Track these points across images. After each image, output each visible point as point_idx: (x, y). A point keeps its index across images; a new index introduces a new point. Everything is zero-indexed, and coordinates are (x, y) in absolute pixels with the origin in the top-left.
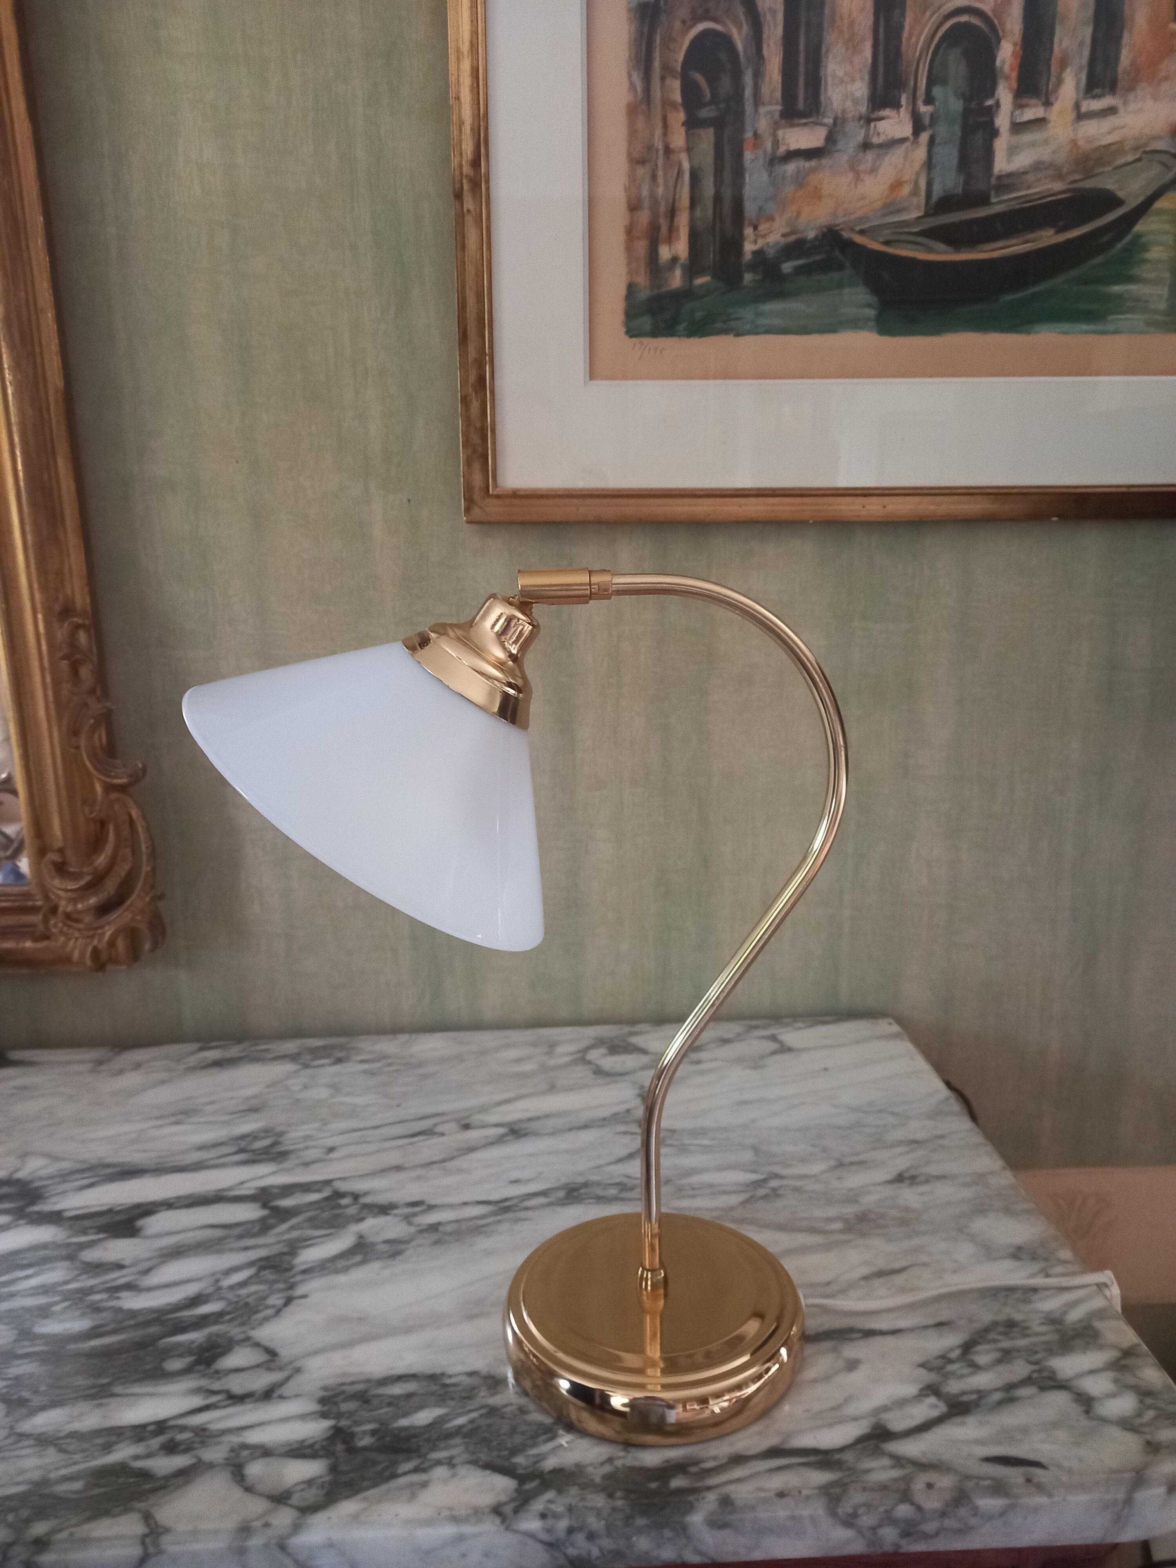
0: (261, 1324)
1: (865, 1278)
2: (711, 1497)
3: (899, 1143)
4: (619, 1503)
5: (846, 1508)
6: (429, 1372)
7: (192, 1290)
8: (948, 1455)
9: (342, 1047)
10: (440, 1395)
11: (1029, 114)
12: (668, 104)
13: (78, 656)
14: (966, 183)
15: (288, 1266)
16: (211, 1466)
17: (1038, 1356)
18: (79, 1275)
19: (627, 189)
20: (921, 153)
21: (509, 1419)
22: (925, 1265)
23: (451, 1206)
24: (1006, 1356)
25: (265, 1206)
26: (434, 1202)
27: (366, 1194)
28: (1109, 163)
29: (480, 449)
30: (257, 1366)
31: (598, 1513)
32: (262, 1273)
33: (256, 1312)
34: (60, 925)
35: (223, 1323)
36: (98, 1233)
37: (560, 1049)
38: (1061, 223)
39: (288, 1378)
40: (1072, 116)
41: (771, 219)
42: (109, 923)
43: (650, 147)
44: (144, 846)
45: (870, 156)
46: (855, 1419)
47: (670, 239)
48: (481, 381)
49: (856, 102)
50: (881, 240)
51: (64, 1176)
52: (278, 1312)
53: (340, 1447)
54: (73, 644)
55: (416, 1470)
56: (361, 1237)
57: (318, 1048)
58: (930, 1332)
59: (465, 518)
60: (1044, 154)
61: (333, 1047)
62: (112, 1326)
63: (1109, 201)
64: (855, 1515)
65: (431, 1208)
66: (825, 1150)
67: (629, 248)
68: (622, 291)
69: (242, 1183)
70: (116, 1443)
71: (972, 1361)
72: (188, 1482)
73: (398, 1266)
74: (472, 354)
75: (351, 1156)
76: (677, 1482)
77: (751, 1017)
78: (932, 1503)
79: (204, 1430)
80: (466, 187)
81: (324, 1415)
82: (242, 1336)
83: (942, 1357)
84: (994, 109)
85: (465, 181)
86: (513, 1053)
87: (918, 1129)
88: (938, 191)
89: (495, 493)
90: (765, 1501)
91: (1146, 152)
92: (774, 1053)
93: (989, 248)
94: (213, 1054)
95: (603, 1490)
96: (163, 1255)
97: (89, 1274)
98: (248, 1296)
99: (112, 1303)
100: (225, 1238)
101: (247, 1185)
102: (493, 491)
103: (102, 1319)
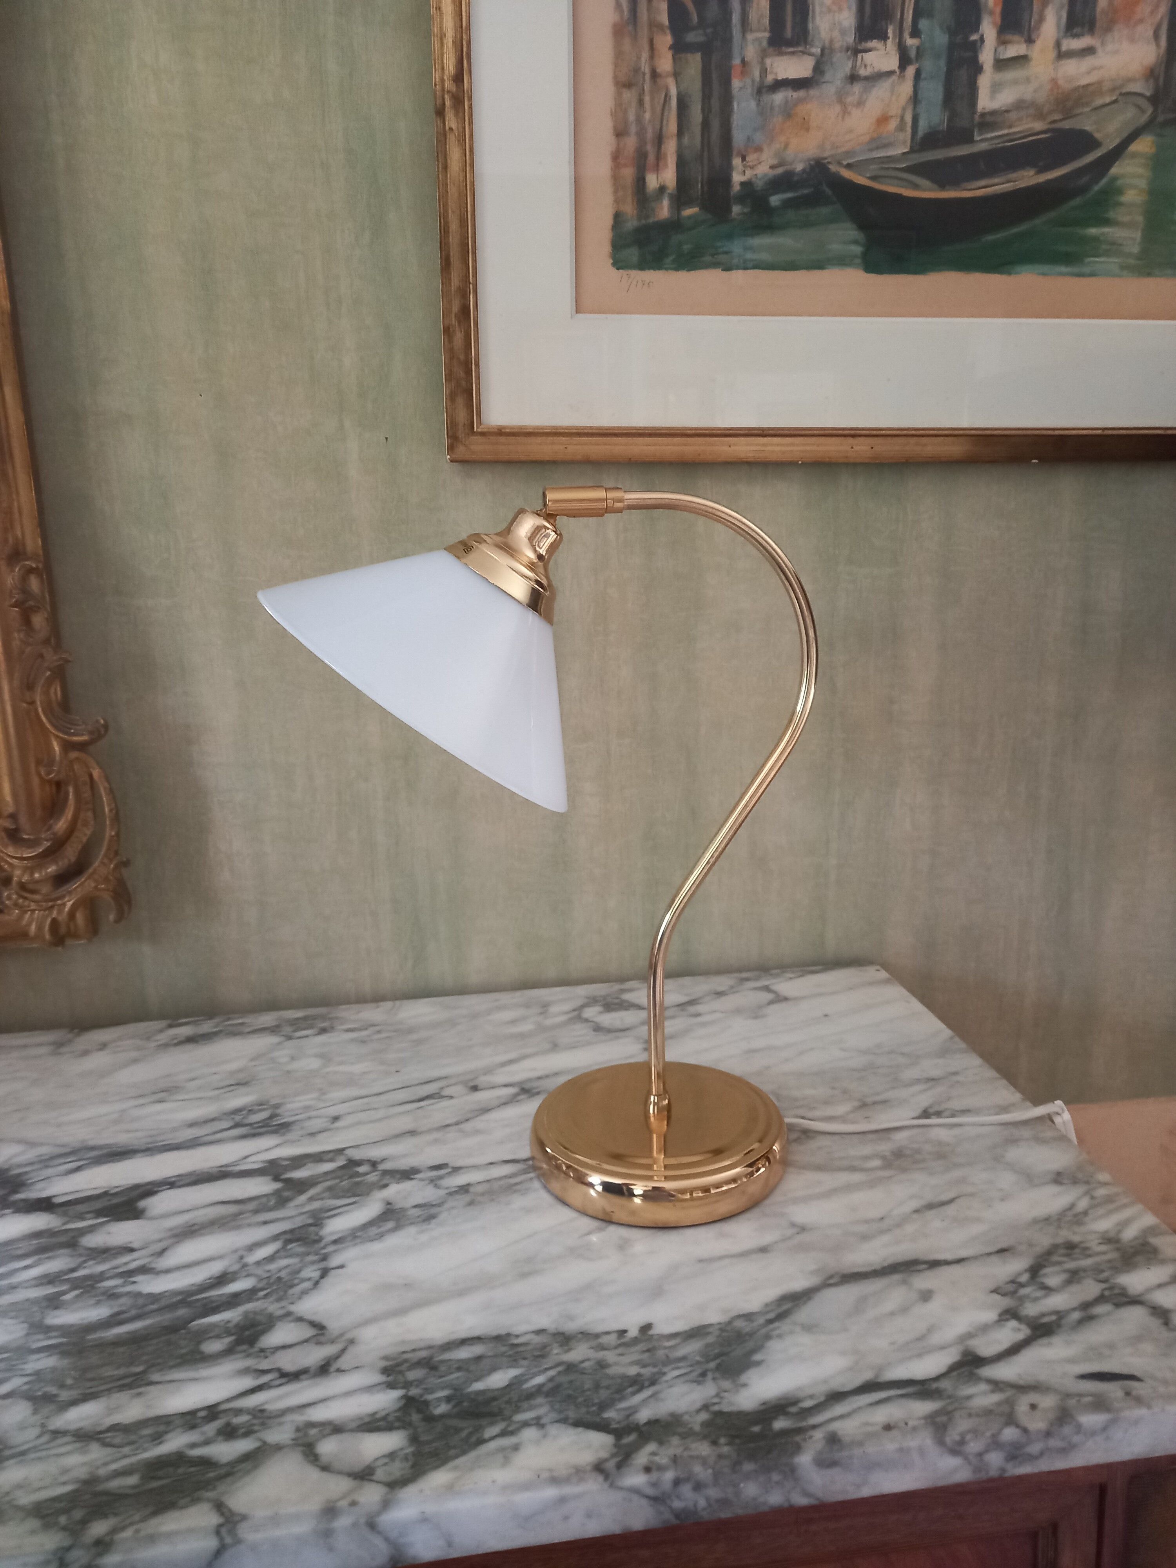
0: (300, 1298)
1: (916, 1211)
2: (817, 1436)
3: (918, 1081)
4: (726, 1449)
5: (953, 1435)
6: (495, 1333)
7: (215, 1268)
8: (1043, 1376)
9: (323, 1018)
10: (510, 1356)
11: (1012, 51)
12: (654, 25)
13: (31, 603)
14: (950, 120)
15: (316, 1238)
16: (278, 1448)
17: (1105, 1275)
18: (84, 1262)
19: (613, 114)
20: (906, 88)
21: (589, 1374)
22: (972, 1195)
23: (476, 1167)
24: (1074, 1277)
25: (276, 1179)
26: (458, 1164)
27: (384, 1160)
28: (1087, 104)
29: (464, 383)
30: (306, 1341)
31: (704, 1462)
32: (289, 1247)
33: (291, 1287)
34: (14, 897)
35: (258, 1299)
36: (97, 1217)
37: (554, 1009)
38: (1041, 164)
39: (343, 1351)
40: (1052, 54)
41: (759, 149)
42: (70, 893)
43: (636, 70)
44: (107, 810)
45: (857, 88)
46: (942, 1348)
47: (657, 167)
48: (465, 312)
49: (843, 32)
50: (868, 175)
51: (46, 1162)
52: (317, 1283)
53: (415, 1417)
54: (25, 590)
55: (503, 1434)
56: (389, 1203)
57: (298, 1019)
58: (994, 1258)
59: (448, 457)
60: (1026, 92)
61: (314, 1018)
62: (133, 1312)
63: (1087, 142)
64: (962, 1442)
65: (456, 1170)
66: (845, 1091)
67: (615, 176)
68: (609, 221)
69: (246, 1157)
70: (166, 1432)
71: (1042, 1283)
72: (256, 1467)
73: (435, 1230)
74: (456, 281)
75: (358, 1124)
76: (779, 1424)
77: (740, 970)
78: (1037, 1424)
79: (262, 1411)
80: (448, 103)
81: (391, 1386)
82: (280, 1312)
83: (1013, 1282)
84: (979, 44)
85: (446, 97)
86: (507, 1015)
87: (932, 1067)
88: (923, 126)
89: (479, 430)
90: (871, 1435)
91: (1121, 94)
92: (771, 1003)
93: (973, 187)
94: (185, 1031)
95: (705, 1437)
96: (175, 1236)
97: (95, 1260)
98: (280, 1270)
99: (129, 1288)
100: (240, 1213)
101: (250, 1159)
102: (477, 428)
103: (121, 1305)
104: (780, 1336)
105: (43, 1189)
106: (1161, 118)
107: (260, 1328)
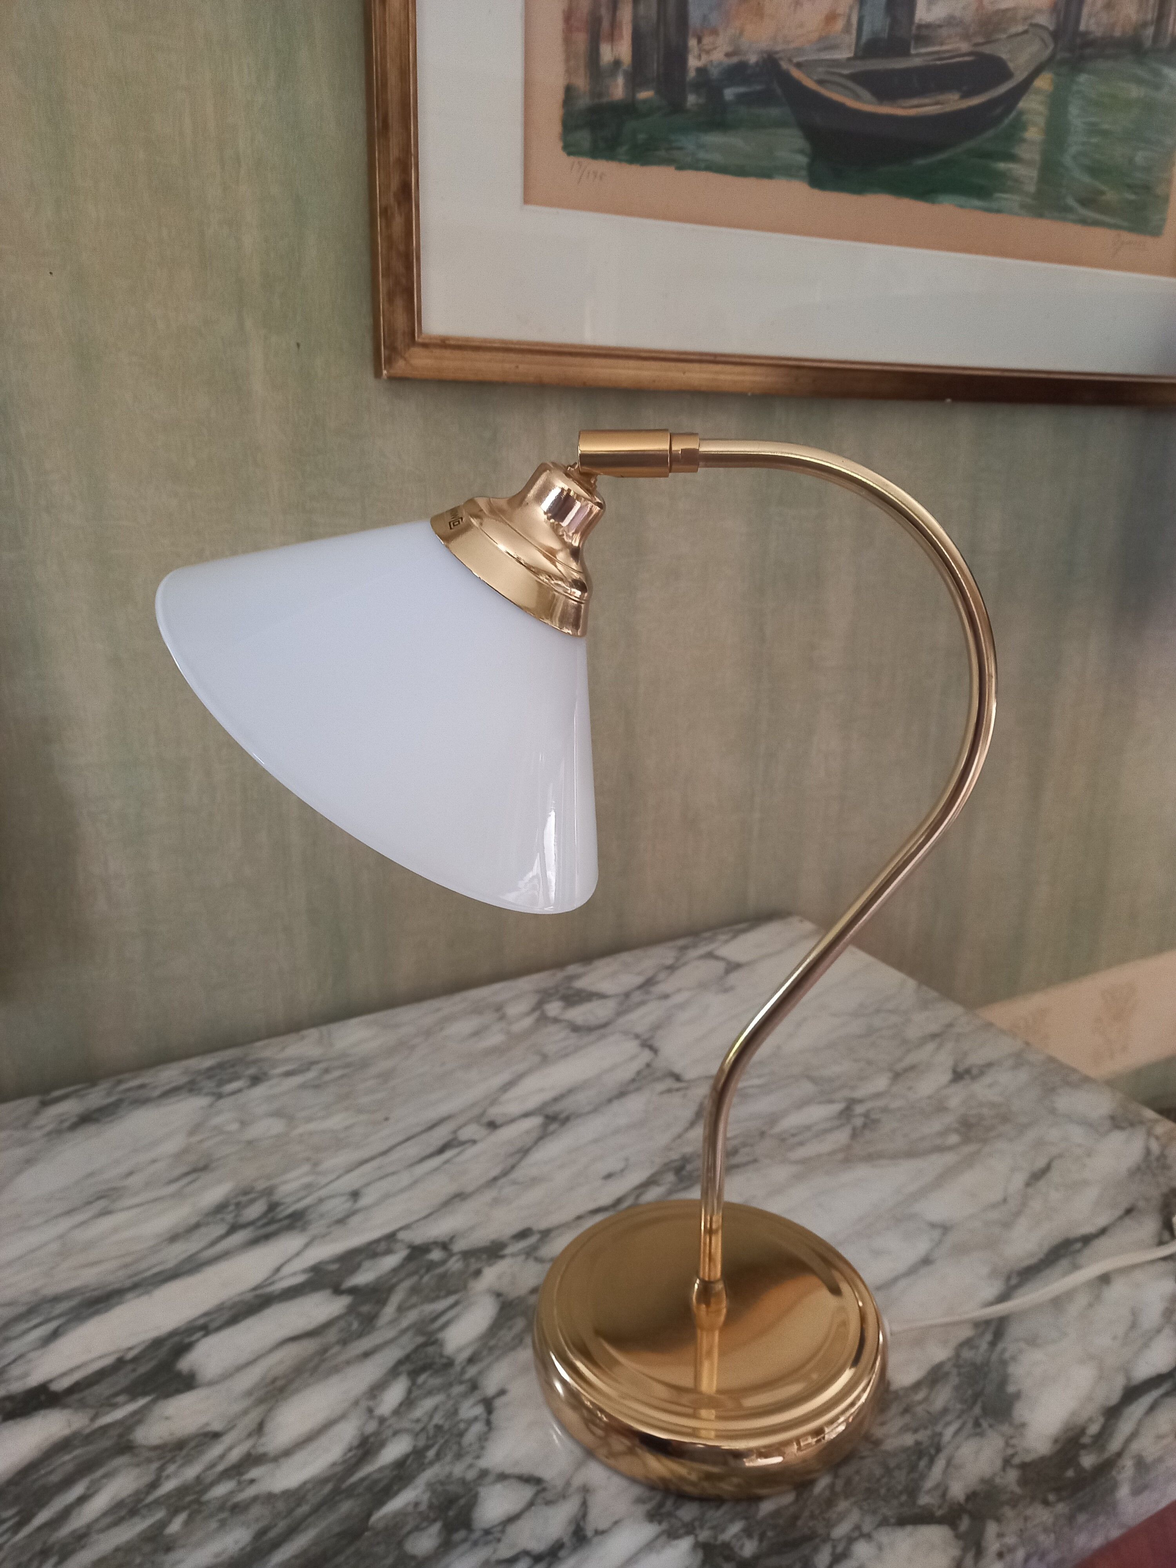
0: (482, 1448)
1: (1029, 1184)
2: (1128, 1463)
3: (923, 1040)
9: (244, 1061)
14: (892, 28)
15: (444, 1361)
18: (162, 1469)
25: (338, 1291)
26: (543, 1225)
27: (452, 1239)
28: (1004, 30)
29: (404, 281)
30: (531, 1504)
32: (421, 1379)
33: (461, 1434)
35: (431, 1463)
36: (134, 1397)
37: (511, 1012)
38: (964, 88)
39: (585, 1504)
41: (715, 32)
47: (612, 38)
48: (404, 190)
50: (815, 78)
52: (488, 1423)
57: (213, 1068)
59: (386, 373)
60: (956, 8)
61: (232, 1064)
62: (282, 1525)
63: (1003, 71)
65: (545, 1234)
66: (869, 1063)
67: (567, 41)
68: (559, 96)
69: (278, 1270)
74: (395, 150)
75: (387, 1196)
77: (670, 938)
81: (672, 1535)
82: (472, 1475)
87: (925, 1022)
88: (867, 31)
89: (422, 340)
91: (1032, 25)
92: (724, 972)
93: (907, 105)
94: (70, 1108)
95: (1033, 1499)
96: (260, 1401)
97: (174, 1462)
98: (431, 1417)
99: (250, 1492)
100: (325, 1350)
101: (287, 1270)
102: (418, 337)
103: (257, 1520)
104: (1014, 1358)
105: (25, 1375)
106: (1058, 57)
107: (462, 1502)
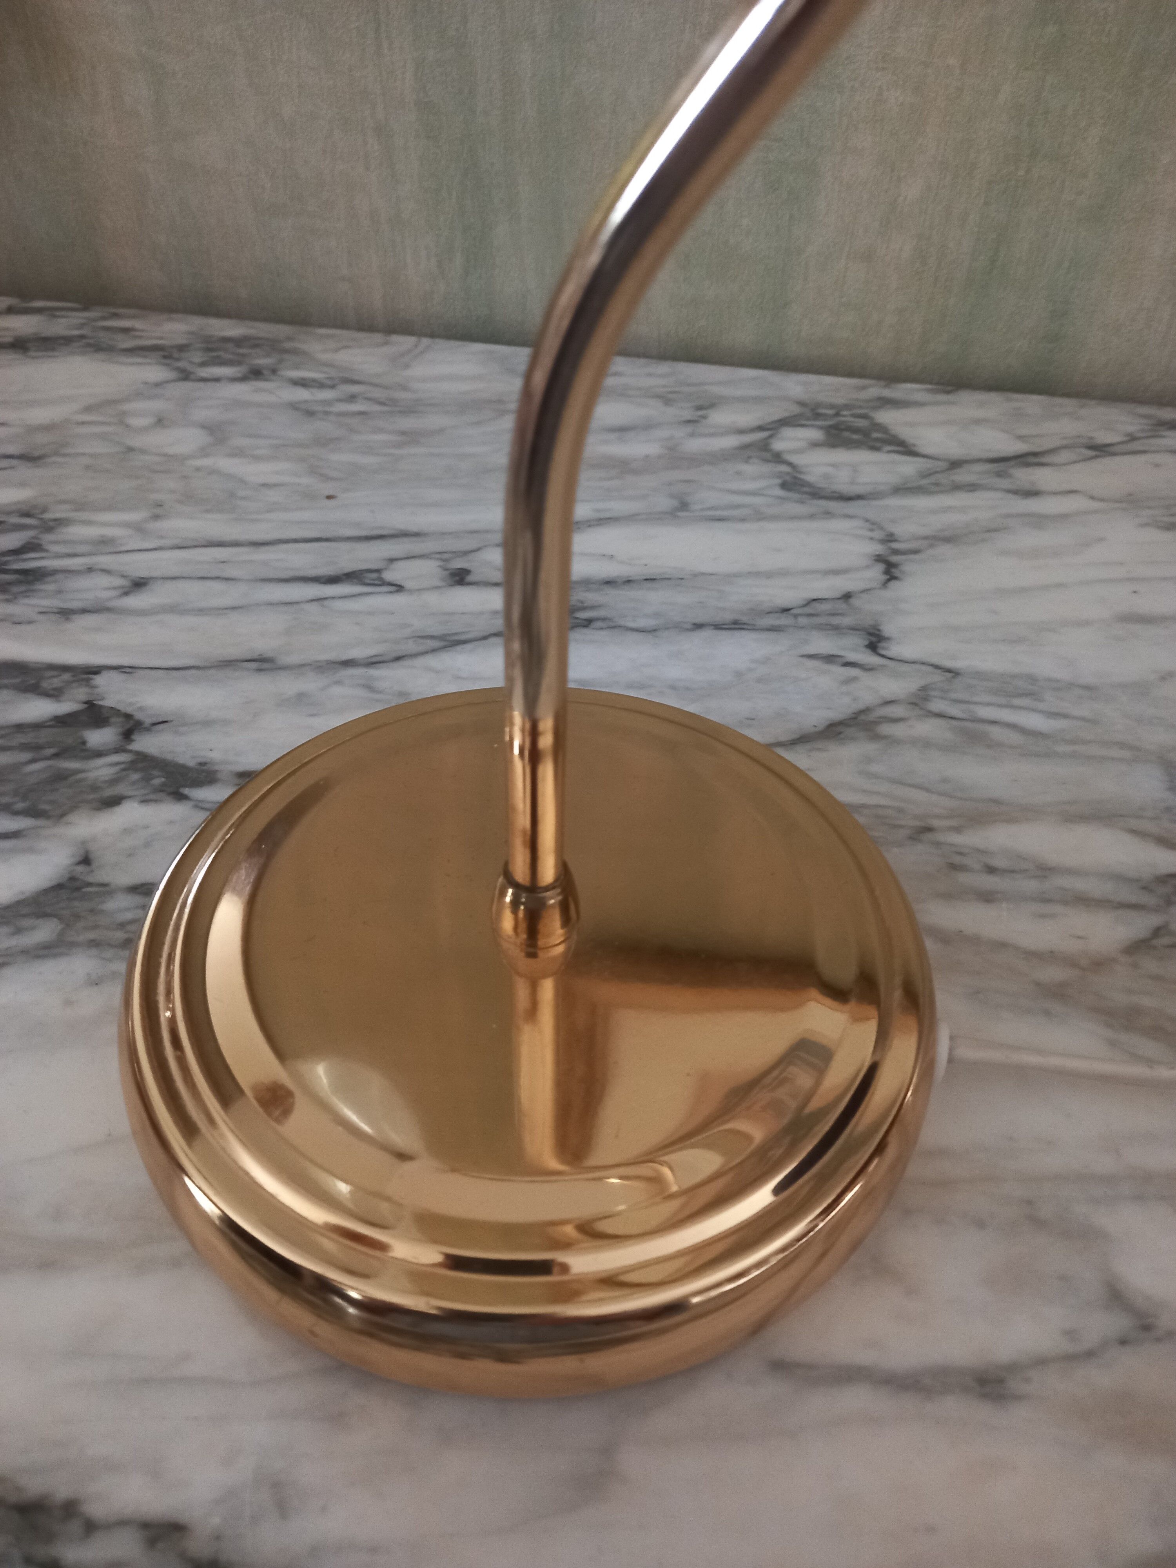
9: (273, 346)
27: (158, 724)
37: (719, 417)
57: (226, 340)
61: (256, 343)
75: (173, 609)
94: (25, 325)
